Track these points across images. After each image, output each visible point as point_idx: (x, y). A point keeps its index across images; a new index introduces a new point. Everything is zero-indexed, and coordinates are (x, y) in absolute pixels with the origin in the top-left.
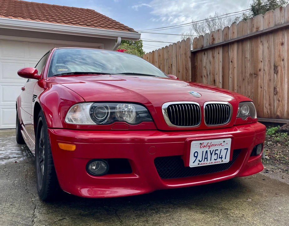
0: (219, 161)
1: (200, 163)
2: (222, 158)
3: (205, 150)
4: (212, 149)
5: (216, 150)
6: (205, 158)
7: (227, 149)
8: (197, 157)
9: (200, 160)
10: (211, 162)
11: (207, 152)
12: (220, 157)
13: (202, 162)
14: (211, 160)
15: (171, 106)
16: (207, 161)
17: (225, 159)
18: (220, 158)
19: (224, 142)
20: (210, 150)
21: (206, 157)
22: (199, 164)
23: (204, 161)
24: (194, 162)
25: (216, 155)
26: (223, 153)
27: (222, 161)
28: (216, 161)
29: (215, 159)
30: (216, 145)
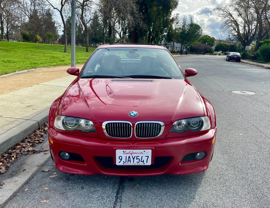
0: (141, 164)
1: (125, 163)
2: (143, 162)
3: (128, 156)
4: (134, 155)
5: (137, 157)
6: (128, 161)
7: (148, 157)
8: (121, 159)
9: (125, 162)
10: (134, 163)
11: (129, 157)
12: (142, 161)
14: (134, 162)
16: (130, 162)
17: (147, 162)
18: (141, 161)
20: (132, 156)
21: (129, 160)
22: (124, 164)
23: (128, 162)
24: (119, 162)
26: (145, 159)
28: (139, 163)
29: (137, 162)
30: (137, 153)
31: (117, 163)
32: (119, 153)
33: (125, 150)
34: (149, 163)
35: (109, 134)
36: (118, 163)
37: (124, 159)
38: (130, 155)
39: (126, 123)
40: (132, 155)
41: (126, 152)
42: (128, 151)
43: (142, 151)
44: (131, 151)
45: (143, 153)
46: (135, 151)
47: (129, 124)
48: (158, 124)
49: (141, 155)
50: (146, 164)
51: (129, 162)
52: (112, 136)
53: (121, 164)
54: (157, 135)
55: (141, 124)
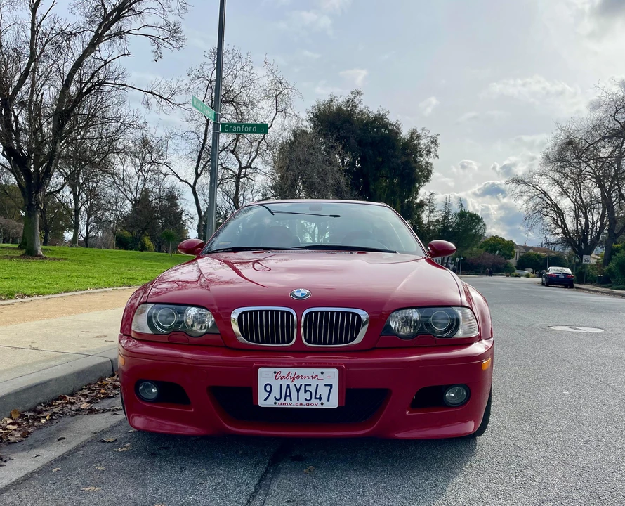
0: (315, 404)
1: (278, 402)
2: (320, 399)
3: (285, 383)
4: (298, 382)
5: (306, 385)
6: (286, 396)
7: (331, 386)
8: (270, 392)
9: (278, 398)
10: (299, 403)
11: (288, 386)
12: (318, 396)
13: (282, 401)
14: (298, 400)
15: (245, 313)
16: (291, 400)
17: (328, 400)
18: (316, 398)
19: (322, 373)
20: (295, 385)
21: (288, 394)
22: (275, 403)
23: (285, 400)
24: (266, 400)
25: (309, 393)
26: (323, 391)
27: (322, 404)
28: (310, 402)
29: (306, 399)
30: (305, 377)
31: (262, 403)
32: (265, 375)
33: (277, 370)
34: (334, 403)
35: (246, 337)
36: (263, 401)
37: (276, 393)
38: (289, 381)
39: (283, 312)
40: (294, 383)
41: (282, 375)
42: (285, 371)
43: (317, 371)
44: (293, 370)
45: (320, 376)
46: (301, 371)
47: (289, 313)
48: (354, 314)
49: (314, 383)
50: (327, 405)
51: (288, 398)
52: (252, 340)
53: (270, 403)
54: (352, 339)
55: (316, 312)
